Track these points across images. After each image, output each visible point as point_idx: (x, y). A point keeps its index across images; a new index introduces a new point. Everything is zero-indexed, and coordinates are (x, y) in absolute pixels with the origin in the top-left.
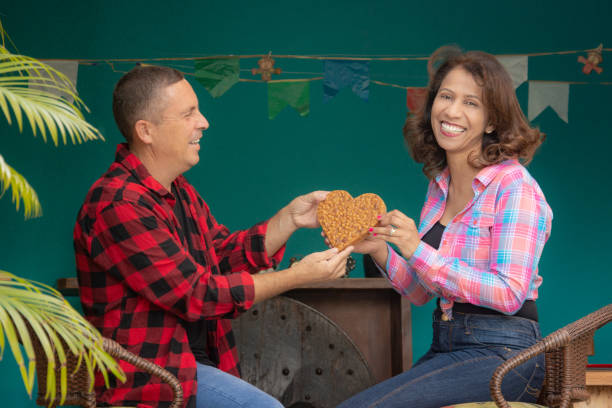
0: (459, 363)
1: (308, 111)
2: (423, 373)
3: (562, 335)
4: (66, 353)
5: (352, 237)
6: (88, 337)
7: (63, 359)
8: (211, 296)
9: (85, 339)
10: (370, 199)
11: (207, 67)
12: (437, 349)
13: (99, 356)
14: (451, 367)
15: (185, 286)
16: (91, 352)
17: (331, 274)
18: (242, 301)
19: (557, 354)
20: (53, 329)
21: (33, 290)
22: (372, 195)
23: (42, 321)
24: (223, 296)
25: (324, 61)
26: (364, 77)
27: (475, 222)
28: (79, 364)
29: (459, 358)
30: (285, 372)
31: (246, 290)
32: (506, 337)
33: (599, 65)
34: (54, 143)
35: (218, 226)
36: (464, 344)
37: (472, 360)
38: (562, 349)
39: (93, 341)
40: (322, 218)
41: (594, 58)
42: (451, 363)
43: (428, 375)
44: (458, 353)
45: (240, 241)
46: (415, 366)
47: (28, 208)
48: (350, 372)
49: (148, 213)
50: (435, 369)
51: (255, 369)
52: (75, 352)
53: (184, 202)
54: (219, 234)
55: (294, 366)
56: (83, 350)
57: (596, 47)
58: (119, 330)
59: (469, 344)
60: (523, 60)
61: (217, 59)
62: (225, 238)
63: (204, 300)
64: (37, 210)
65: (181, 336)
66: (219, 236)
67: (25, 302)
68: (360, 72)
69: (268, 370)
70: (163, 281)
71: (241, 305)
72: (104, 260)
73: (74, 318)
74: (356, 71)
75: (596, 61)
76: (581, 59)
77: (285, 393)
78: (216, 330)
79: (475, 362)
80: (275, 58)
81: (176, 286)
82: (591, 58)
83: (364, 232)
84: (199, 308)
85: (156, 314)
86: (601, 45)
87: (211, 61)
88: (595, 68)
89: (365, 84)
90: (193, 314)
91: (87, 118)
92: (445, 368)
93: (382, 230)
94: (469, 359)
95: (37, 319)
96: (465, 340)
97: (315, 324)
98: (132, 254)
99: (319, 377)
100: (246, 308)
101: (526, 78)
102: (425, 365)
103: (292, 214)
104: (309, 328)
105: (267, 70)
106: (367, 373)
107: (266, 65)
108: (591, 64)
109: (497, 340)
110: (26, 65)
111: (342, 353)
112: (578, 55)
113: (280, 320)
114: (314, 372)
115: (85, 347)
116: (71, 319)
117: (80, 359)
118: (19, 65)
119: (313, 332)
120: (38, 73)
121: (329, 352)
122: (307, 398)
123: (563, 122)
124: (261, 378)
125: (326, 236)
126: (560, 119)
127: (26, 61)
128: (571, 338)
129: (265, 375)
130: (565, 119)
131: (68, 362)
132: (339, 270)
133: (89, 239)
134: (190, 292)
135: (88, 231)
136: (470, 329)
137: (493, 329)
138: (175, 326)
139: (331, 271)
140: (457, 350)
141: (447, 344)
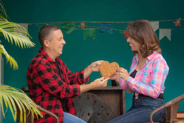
0: (140, 111)
1: (95, 38)
2: (130, 114)
3: (170, 103)
4: (26, 109)
5: (109, 75)
7: (25, 111)
8: (68, 91)
9: (31, 105)
11: (65, 25)
12: (134, 107)
13: (35, 110)
14: (138, 113)
15: (60, 88)
16: (33, 109)
17: (102, 85)
18: (77, 92)
19: (168, 108)
20: (22, 102)
21: (16, 91)
22: (115, 63)
24: (71, 91)
25: (99, 23)
26: (111, 28)
27: (146, 71)
30: (89, 114)
31: (78, 89)
32: (154, 104)
33: (180, 24)
34: (22, 48)
35: (69, 71)
38: (170, 107)
39: (33, 106)
40: (101, 69)
41: (178, 22)
42: (138, 111)
43: (131, 115)
44: (140, 108)
47: (14, 67)
48: (108, 114)
49: (48, 67)
51: (80, 113)
52: (28, 109)
53: (59, 65)
55: (91, 112)
56: (30, 108)
58: (41, 102)
59: (143, 106)
60: (158, 22)
62: (71, 75)
64: (17, 68)
65: (59, 103)
66: (70, 74)
67: (14, 94)
70: (53, 87)
71: (76, 94)
72: (36, 81)
73: (28, 99)
74: (109, 26)
75: (179, 23)
76: (174, 22)
77: (89, 120)
79: (145, 111)
80: (85, 22)
81: (57, 88)
82: (177, 22)
83: (113, 73)
84: (64, 94)
85: (51, 97)
86: (180, 18)
87: (67, 23)
88: (179, 25)
89: (112, 30)
90: (62, 96)
91: (32, 40)
92: (136, 113)
93: (118, 73)
94: (143, 110)
95: (17, 99)
96: (142, 105)
97: (97, 100)
98: (44, 79)
99: (99, 116)
100: (78, 95)
101: (158, 28)
102: (130, 112)
103: (91, 68)
104: (95, 101)
105: (83, 26)
106: (113, 114)
107: (83, 24)
108: (177, 23)
109: (151, 105)
110: (13, 25)
111: (105, 109)
112: (174, 21)
113: (87, 99)
114: (97, 114)
115: (31, 107)
116: (27, 99)
117: (30, 111)
118: (11, 25)
119: (97, 103)
120: (17, 27)
121: (101, 108)
122: (95, 122)
123: (169, 40)
124: (82, 116)
125: (101, 74)
126: (168, 40)
127: (13, 24)
128: (173, 104)
129: (83, 115)
130: (170, 39)
131: (26, 112)
132: (105, 85)
133: (32, 75)
134: (61, 90)
135: (31, 73)
136: (143, 102)
137: (150, 102)
138: (57, 100)
139: (102, 84)
140: (139, 108)
141: (137, 106)
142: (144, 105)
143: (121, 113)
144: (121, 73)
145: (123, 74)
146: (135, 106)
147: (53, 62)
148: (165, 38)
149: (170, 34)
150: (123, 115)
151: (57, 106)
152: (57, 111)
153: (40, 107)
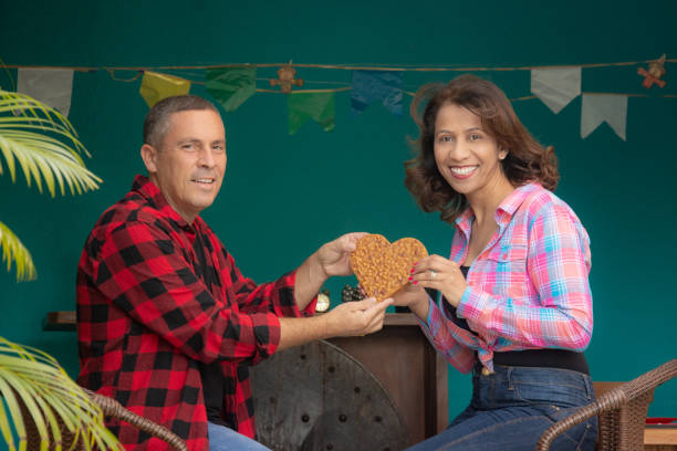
0: (502, 424)
1: (333, 126)
3: (616, 396)
4: (60, 428)
5: (392, 287)
6: (85, 411)
7: (58, 437)
8: (232, 333)
9: (83, 413)
10: (409, 244)
11: (220, 77)
12: (476, 406)
13: (98, 433)
14: (492, 429)
15: (203, 319)
16: (90, 428)
18: (266, 342)
20: (46, 401)
21: (27, 358)
22: (412, 240)
23: (35, 394)
24: (246, 335)
25: (352, 71)
26: (396, 90)
27: (505, 257)
28: (75, 441)
29: (502, 419)
30: (305, 419)
31: (271, 331)
32: (554, 393)
33: (662, 78)
34: (50, 195)
35: (243, 279)
36: (506, 401)
37: (515, 421)
38: (618, 411)
39: (92, 416)
40: (356, 266)
41: (656, 71)
42: (492, 424)
43: (465, 438)
44: (499, 412)
45: (267, 295)
46: (452, 425)
47: (20, 269)
48: (378, 419)
49: (165, 237)
50: (474, 431)
51: (270, 415)
52: (71, 428)
53: (206, 249)
54: (245, 286)
55: (315, 411)
56: (80, 425)
57: (659, 57)
58: (122, 373)
59: (512, 401)
60: (576, 72)
61: (232, 69)
62: (250, 291)
63: (224, 336)
64: (31, 274)
65: (194, 379)
66: (244, 289)
67: (17, 372)
68: (392, 83)
69: (285, 417)
70: (178, 311)
71: (264, 347)
72: (110, 289)
73: (70, 389)
74: (387, 83)
75: (658, 74)
76: (641, 71)
77: (304, 443)
78: (234, 393)
79: (518, 423)
80: (297, 68)
81: (193, 318)
82: (652, 71)
84: (215, 344)
86: (664, 56)
87: (223, 70)
88: (658, 81)
89: (398, 98)
90: (211, 352)
91: (89, 164)
92: (485, 430)
93: (422, 276)
94: (512, 419)
95: (29, 392)
96: (508, 397)
97: (338, 365)
98: (144, 280)
99: (343, 424)
100: (269, 352)
101: (579, 93)
102: (463, 426)
103: (322, 264)
104: (332, 370)
105: (287, 81)
106: (397, 420)
107: (287, 75)
108: (652, 76)
109: (543, 396)
110: (21, 103)
111: (369, 397)
112: (638, 66)
113: (300, 360)
114: (337, 419)
115: (82, 422)
116: (68, 391)
117: (77, 437)
118: (13, 104)
119: (336, 372)
120: (34, 112)
121: (353, 396)
122: (329, 448)
123: (619, 139)
124: (278, 425)
125: (362, 287)
126: (616, 136)
127: (21, 100)
128: (627, 399)
129: (282, 422)
130: (623, 136)
131: (63, 439)
132: (376, 324)
133: (96, 264)
134: (209, 325)
135: (95, 256)
136: (515, 385)
137: (539, 384)
138: (187, 370)
139: (365, 323)
140: (499, 408)
141: (489, 401)
142: (515, 397)
143: (430, 428)
144: (434, 275)
145: (440, 276)
146: (485, 401)
147: (181, 224)
148: (604, 129)
149: (623, 115)
150: (436, 437)
151: (185, 394)
152: (185, 412)
153: (117, 404)
